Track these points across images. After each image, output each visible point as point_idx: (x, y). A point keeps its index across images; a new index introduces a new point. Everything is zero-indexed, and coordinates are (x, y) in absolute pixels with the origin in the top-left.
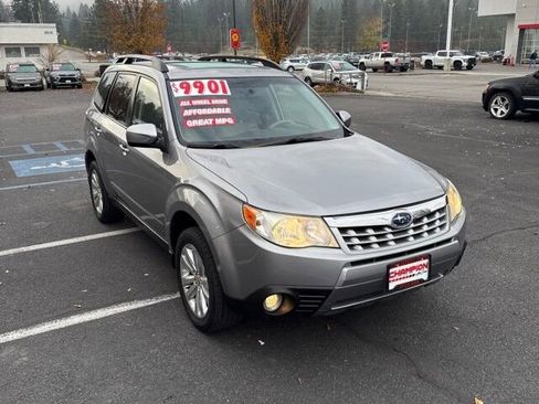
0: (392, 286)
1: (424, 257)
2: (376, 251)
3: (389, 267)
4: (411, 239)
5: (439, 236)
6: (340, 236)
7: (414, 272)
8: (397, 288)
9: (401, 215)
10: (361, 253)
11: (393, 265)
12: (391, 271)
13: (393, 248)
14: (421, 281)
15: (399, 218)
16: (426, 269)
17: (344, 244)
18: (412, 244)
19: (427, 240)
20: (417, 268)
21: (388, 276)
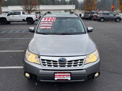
0: (56, 79)
1: (69, 73)
2: (53, 68)
4: (66, 66)
5: (78, 67)
6: (41, 61)
7: (65, 76)
8: (58, 80)
9: (62, 59)
10: (47, 67)
11: (56, 73)
12: (55, 74)
13: (59, 68)
14: (67, 80)
16: (69, 77)
17: (42, 64)
18: (66, 68)
19: (72, 68)
20: (66, 75)
21: (54, 75)
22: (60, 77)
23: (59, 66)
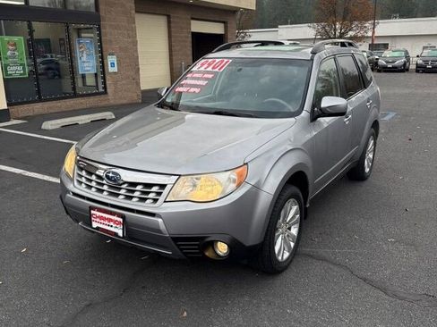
0: (95, 225)
2: (93, 194)
3: (92, 208)
5: (147, 206)
7: (112, 224)
8: (98, 228)
9: (113, 173)
10: (82, 190)
11: (94, 208)
12: (92, 212)
13: (104, 197)
14: (116, 234)
15: (111, 175)
16: (121, 227)
18: (120, 201)
19: (134, 204)
20: (115, 222)
21: (91, 215)
22: (102, 221)
23: (105, 193)
